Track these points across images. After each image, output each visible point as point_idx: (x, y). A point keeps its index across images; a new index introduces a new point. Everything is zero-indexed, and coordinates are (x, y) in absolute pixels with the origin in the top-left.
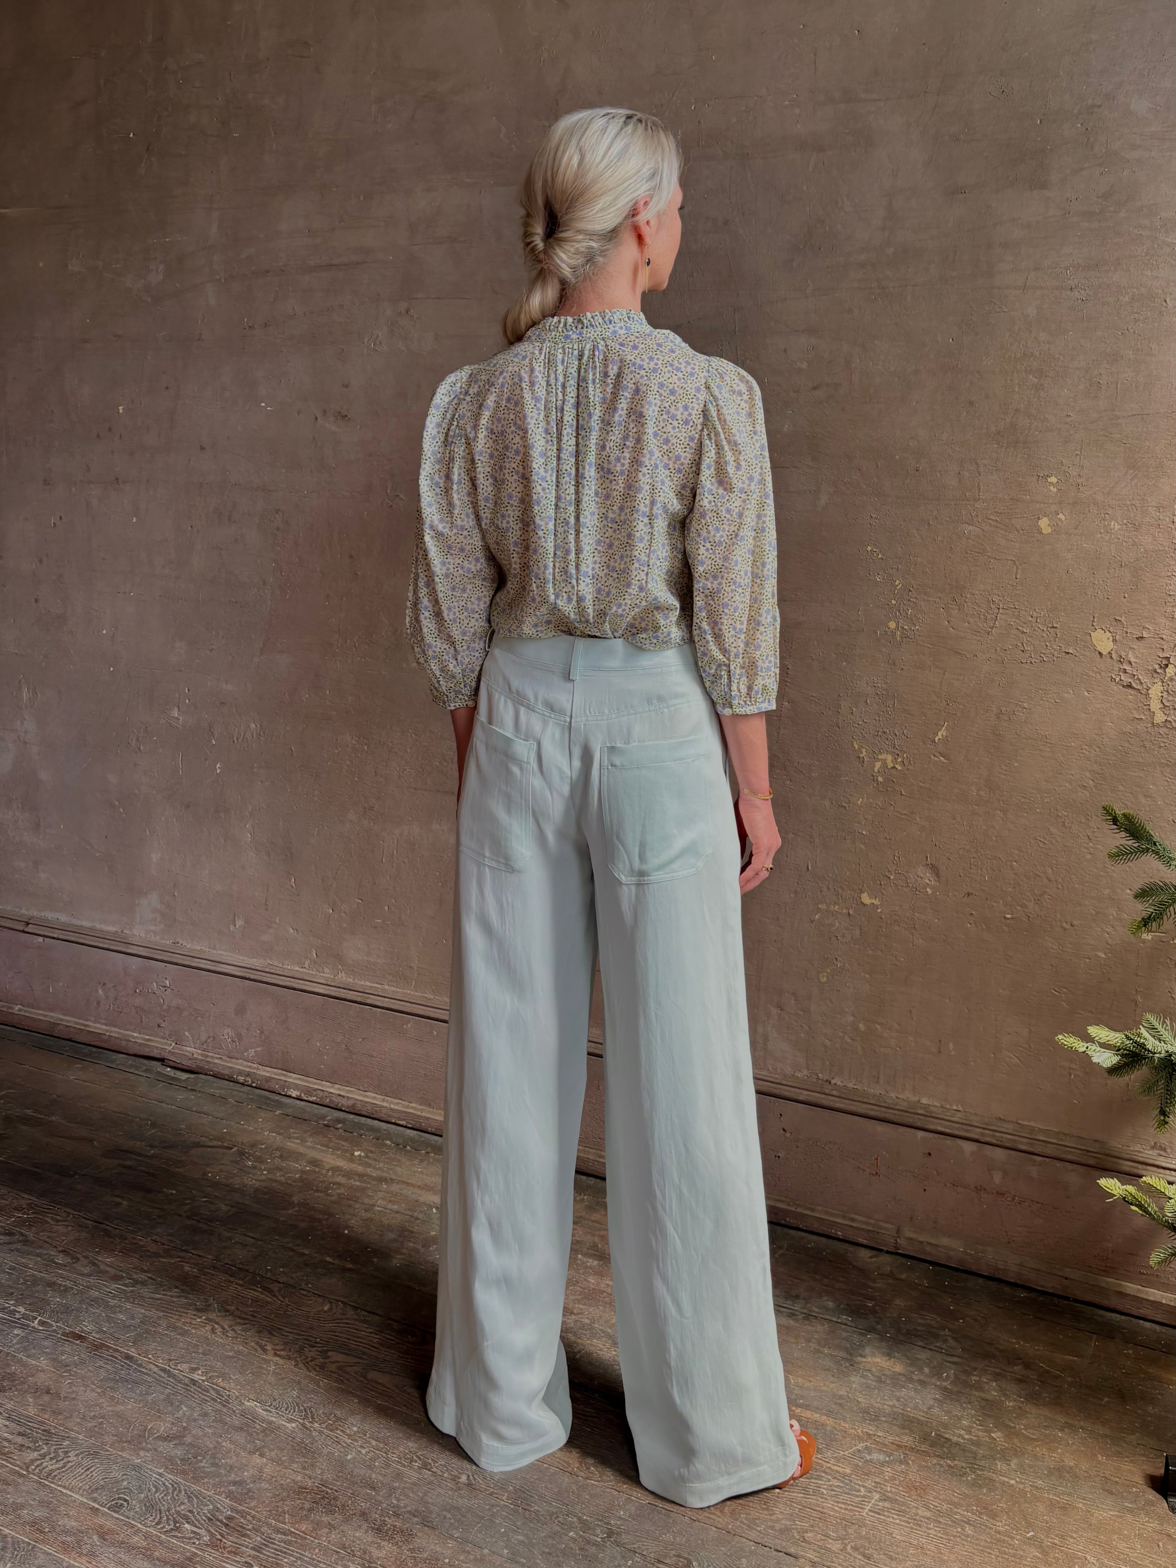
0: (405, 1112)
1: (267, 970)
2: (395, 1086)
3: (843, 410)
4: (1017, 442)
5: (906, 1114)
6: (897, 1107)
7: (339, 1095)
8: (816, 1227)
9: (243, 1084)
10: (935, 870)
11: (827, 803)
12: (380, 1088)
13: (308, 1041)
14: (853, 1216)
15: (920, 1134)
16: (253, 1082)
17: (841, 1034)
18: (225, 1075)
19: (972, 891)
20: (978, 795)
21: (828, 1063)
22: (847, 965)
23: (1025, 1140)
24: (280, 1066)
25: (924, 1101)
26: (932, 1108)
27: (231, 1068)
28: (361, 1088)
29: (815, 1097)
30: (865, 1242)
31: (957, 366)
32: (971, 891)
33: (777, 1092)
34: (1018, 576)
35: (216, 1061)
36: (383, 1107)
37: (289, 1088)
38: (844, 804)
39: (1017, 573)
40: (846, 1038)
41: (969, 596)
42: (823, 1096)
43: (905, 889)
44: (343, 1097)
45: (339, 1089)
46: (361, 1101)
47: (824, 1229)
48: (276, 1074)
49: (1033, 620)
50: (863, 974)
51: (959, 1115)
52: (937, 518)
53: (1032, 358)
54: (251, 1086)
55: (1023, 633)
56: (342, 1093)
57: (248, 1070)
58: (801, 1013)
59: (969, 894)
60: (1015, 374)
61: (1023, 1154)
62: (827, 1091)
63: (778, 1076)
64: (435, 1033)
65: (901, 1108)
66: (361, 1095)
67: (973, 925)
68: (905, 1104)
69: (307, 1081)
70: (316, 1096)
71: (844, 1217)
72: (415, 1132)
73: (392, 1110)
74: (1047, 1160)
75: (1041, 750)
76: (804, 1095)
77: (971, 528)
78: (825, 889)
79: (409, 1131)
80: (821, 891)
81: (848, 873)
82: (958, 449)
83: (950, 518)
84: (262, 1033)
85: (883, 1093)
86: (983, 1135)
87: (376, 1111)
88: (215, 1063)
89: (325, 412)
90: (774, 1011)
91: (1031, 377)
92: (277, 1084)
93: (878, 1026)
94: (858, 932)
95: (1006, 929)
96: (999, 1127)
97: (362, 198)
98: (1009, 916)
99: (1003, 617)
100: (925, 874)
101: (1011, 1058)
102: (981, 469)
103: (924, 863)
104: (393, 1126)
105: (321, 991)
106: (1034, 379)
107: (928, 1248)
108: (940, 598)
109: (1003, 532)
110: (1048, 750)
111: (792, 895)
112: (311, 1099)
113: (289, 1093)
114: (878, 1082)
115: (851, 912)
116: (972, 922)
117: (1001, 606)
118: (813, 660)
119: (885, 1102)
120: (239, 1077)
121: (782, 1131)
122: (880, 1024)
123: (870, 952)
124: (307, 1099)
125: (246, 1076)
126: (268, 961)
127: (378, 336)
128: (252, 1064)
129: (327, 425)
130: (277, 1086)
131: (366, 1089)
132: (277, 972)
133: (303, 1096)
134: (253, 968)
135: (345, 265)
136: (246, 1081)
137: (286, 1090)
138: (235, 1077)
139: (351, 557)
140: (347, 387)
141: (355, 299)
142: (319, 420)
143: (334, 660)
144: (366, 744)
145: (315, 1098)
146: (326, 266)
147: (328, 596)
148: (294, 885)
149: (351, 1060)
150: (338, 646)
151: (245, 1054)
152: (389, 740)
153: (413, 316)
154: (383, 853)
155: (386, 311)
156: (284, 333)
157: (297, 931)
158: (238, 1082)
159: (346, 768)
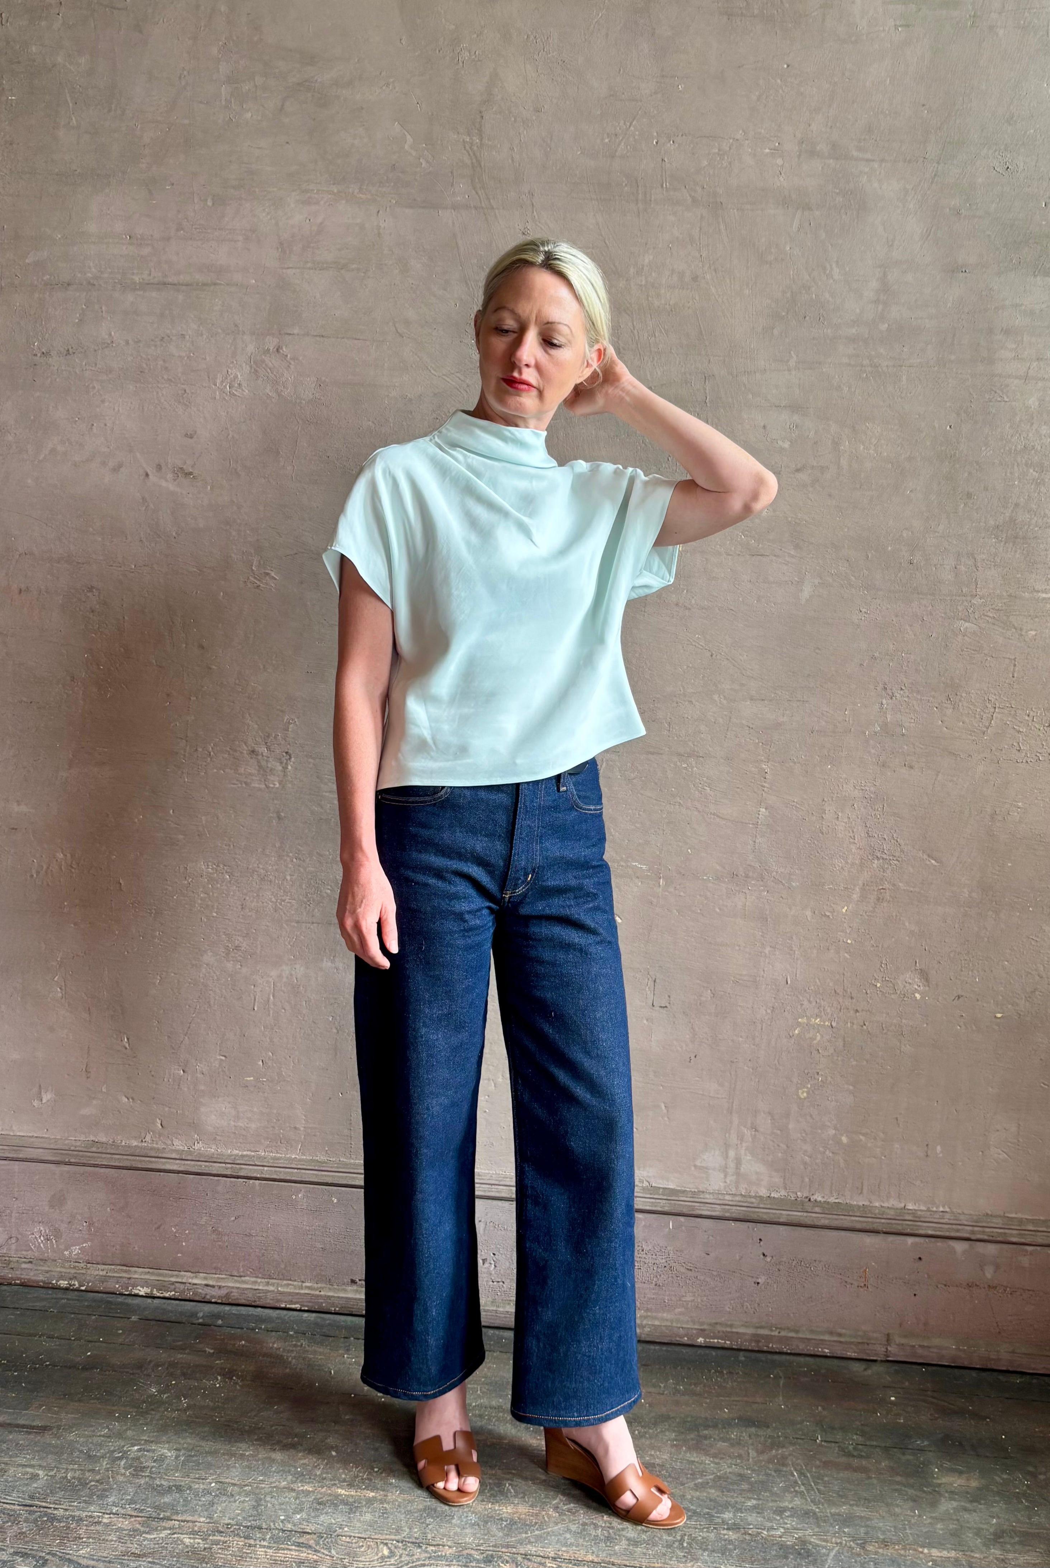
0: (297, 1294)
1: (94, 1149)
2: (283, 1266)
3: (830, 495)
4: (1016, 537)
5: (894, 1222)
6: (885, 1216)
7: (207, 1285)
8: (802, 1348)
9: (67, 1289)
10: (924, 975)
11: (808, 913)
12: (261, 1270)
13: (158, 1228)
14: (839, 1330)
15: (910, 1240)
16: (81, 1286)
17: (821, 1149)
18: (38, 1282)
19: (963, 994)
20: (970, 897)
21: (807, 1180)
22: (829, 1079)
23: (1015, 1232)
24: (118, 1262)
25: (910, 1206)
26: (919, 1213)
27: (47, 1272)
28: (236, 1274)
29: (797, 1215)
30: (854, 1355)
31: (955, 455)
32: (960, 993)
33: (755, 1217)
34: (1016, 675)
35: (24, 1266)
36: (269, 1291)
37: (134, 1286)
38: (828, 914)
39: (1014, 671)
40: (827, 1152)
41: (964, 695)
42: (805, 1214)
43: (893, 996)
44: (213, 1286)
45: (205, 1278)
46: (238, 1288)
47: (811, 1349)
48: (114, 1271)
49: (1030, 719)
50: (846, 1086)
51: (947, 1216)
52: (931, 614)
53: (1033, 452)
54: (78, 1290)
55: (1019, 732)
56: (211, 1283)
57: (73, 1271)
58: (779, 1132)
59: (959, 997)
60: (1016, 467)
61: (1015, 1246)
62: (809, 1210)
63: (753, 1200)
64: (335, 1201)
65: (889, 1217)
66: (236, 1281)
67: (963, 1027)
68: (892, 1212)
69: (159, 1275)
70: (174, 1290)
71: (831, 1333)
72: (314, 1315)
73: (281, 1293)
74: (1039, 1248)
75: (1035, 849)
76: (784, 1216)
77: (967, 624)
78: (806, 1003)
79: (306, 1315)
80: (802, 1005)
81: (831, 984)
82: (955, 542)
83: (945, 613)
84: (91, 1224)
85: (867, 1203)
86: (973, 1232)
87: (260, 1298)
88: (22, 1269)
89: (159, 467)
90: (748, 1133)
91: (1031, 471)
92: (117, 1283)
93: (861, 1137)
94: (842, 1044)
95: (996, 1028)
96: (988, 1222)
97: (210, 203)
98: (999, 1015)
99: (999, 716)
100: (913, 979)
101: (999, 1154)
102: (979, 564)
103: (913, 968)
104: (285, 1312)
105: (175, 1168)
106: (1035, 473)
107: (920, 1351)
108: (934, 697)
109: (1000, 630)
110: (1042, 848)
111: (769, 1011)
112: (167, 1295)
113: (135, 1291)
114: (861, 1193)
115: (834, 1024)
116: (961, 1024)
117: (997, 705)
118: (795, 763)
119: (872, 1213)
120: (61, 1282)
121: (762, 1256)
122: (863, 1135)
123: (854, 1063)
124: (162, 1295)
125: (71, 1279)
126: (92, 1138)
127: (236, 377)
128: (77, 1264)
129: (164, 484)
130: (117, 1286)
131: (242, 1274)
132: (108, 1151)
133: (156, 1293)
134: (72, 1148)
135: (187, 285)
136: (71, 1285)
137: (130, 1288)
138: (54, 1282)
139: (202, 647)
140: (191, 438)
141: (201, 328)
142: (151, 477)
143: (180, 772)
144: (226, 872)
145: (173, 1293)
146: (158, 284)
147: (168, 695)
148: (127, 1045)
149: (220, 1243)
150: (185, 755)
151: (66, 1253)
152: (261, 867)
153: (287, 356)
154: (255, 1000)
155: (246, 346)
156: (96, 364)
157: (133, 1099)
158: (59, 1288)
159: (200, 901)
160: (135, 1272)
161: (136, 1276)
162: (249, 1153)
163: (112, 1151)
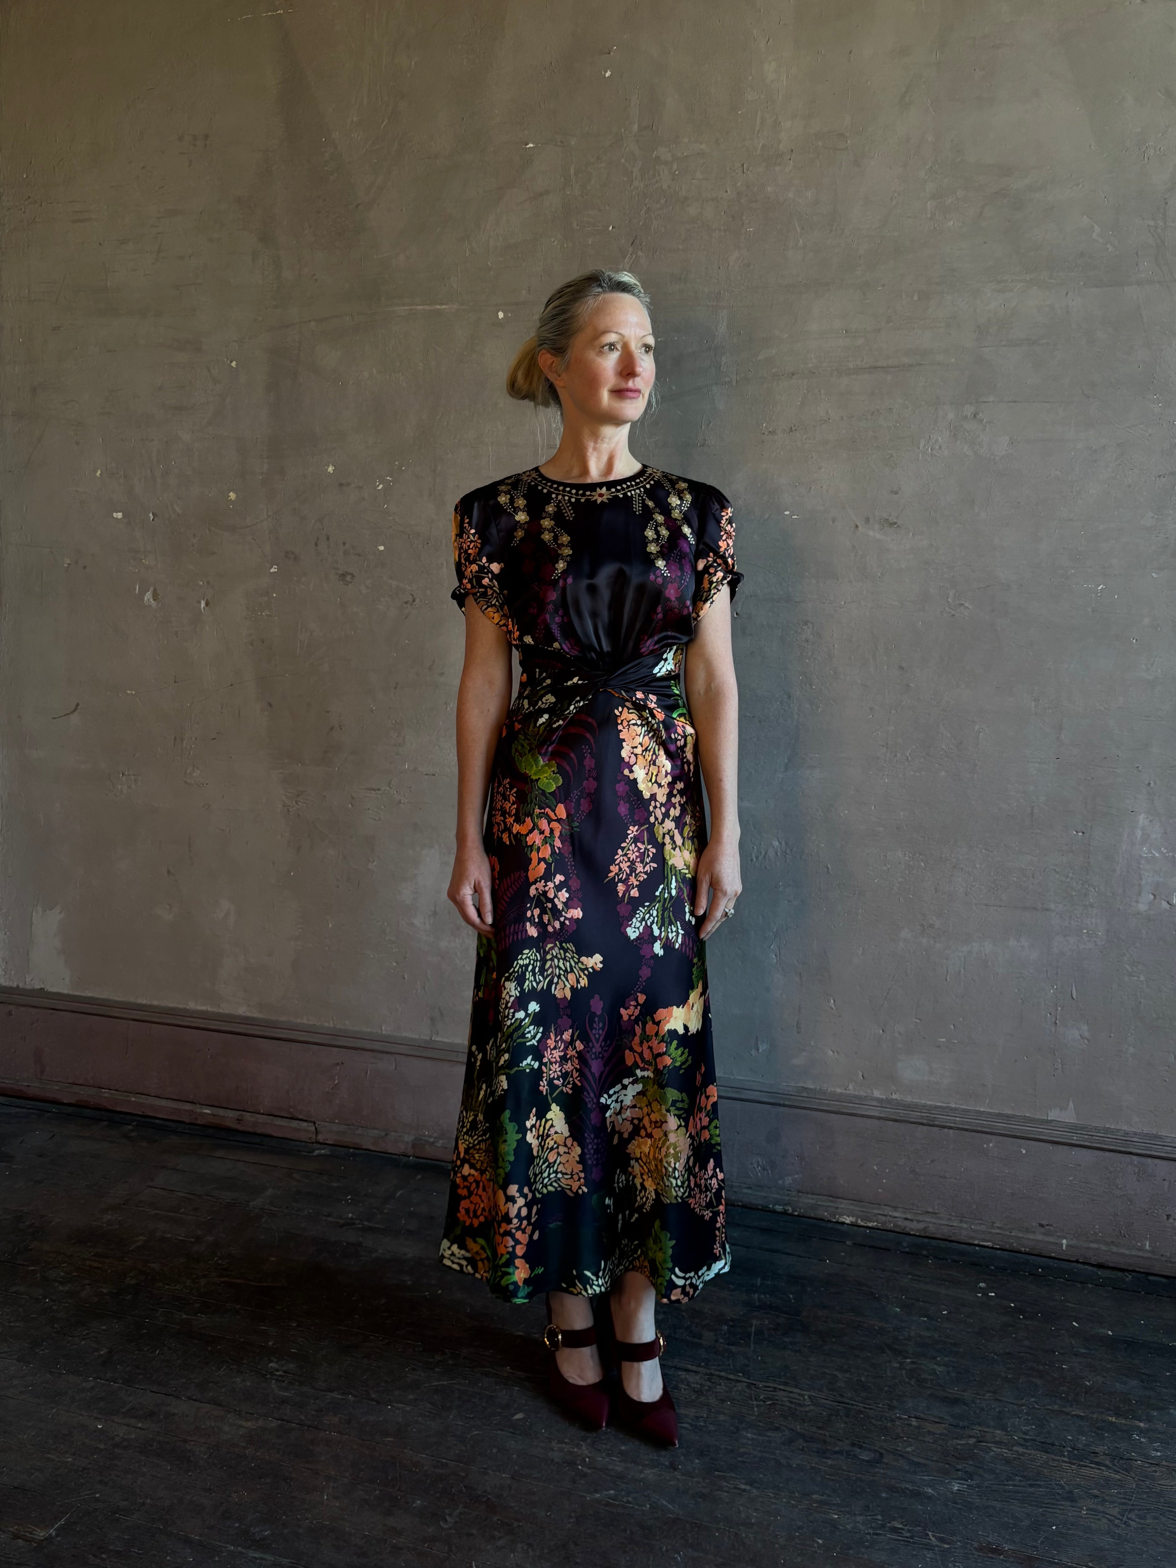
1: (805, 1094)
2: (973, 1207)
7: (906, 1219)
9: (783, 1213)
13: (862, 1165)
16: (794, 1211)
18: (757, 1205)
24: (825, 1193)
27: (765, 1197)
28: (928, 1210)
35: (744, 1190)
36: (961, 1228)
37: (841, 1215)
44: (912, 1221)
45: (903, 1213)
48: (822, 1201)
54: (792, 1215)
57: (787, 1198)
64: (1024, 1152)
69: (863, 1207)
70: (877, 1221)
84: (802, 1159)
87: (954, 1234)
88: (743, 1193)
89: (867, 520)
92: (826, 1211)
97: (915, 298)
105: (877, 1114)
112: (870, 1225)
113: (842, 1220)
120: (777, 1207)
124: (865, 1225)
125: (785, 1205)
126: (802, 1085)
127: (937, 440)
128: (789, 1192)
129: (871, 533)
130: (826, 1214)
131: (936, 1211)
132: (817, 1097)
133: (860, 1222)
134: (786, 1093)
135: (895, 367)
136: (785, 1210)
137: (837, 1217)
138: (771, 1206)
139: (901, 668)
140: (896, 493)
141: (907, 402)
142: (860, 528)
143: (881, 774)
144: (922, 861)
145: (875, 1223)
146: (870, 368)
147: (871, 709)
148: (833, 1006)
149: (918, 1183)
150: (885, 760)
151: (780, 1182)
152: (953, 856)
153: (983, 420)
154: (947, 971)
155: (947, 415)
156: (815, 438)
157: (838, 1053)
158: (774, 1212)
159: (897, 885)
160: (841, 1203)
161: (842, 1206)
162: (941, 1104)
163: (821, 1097)
